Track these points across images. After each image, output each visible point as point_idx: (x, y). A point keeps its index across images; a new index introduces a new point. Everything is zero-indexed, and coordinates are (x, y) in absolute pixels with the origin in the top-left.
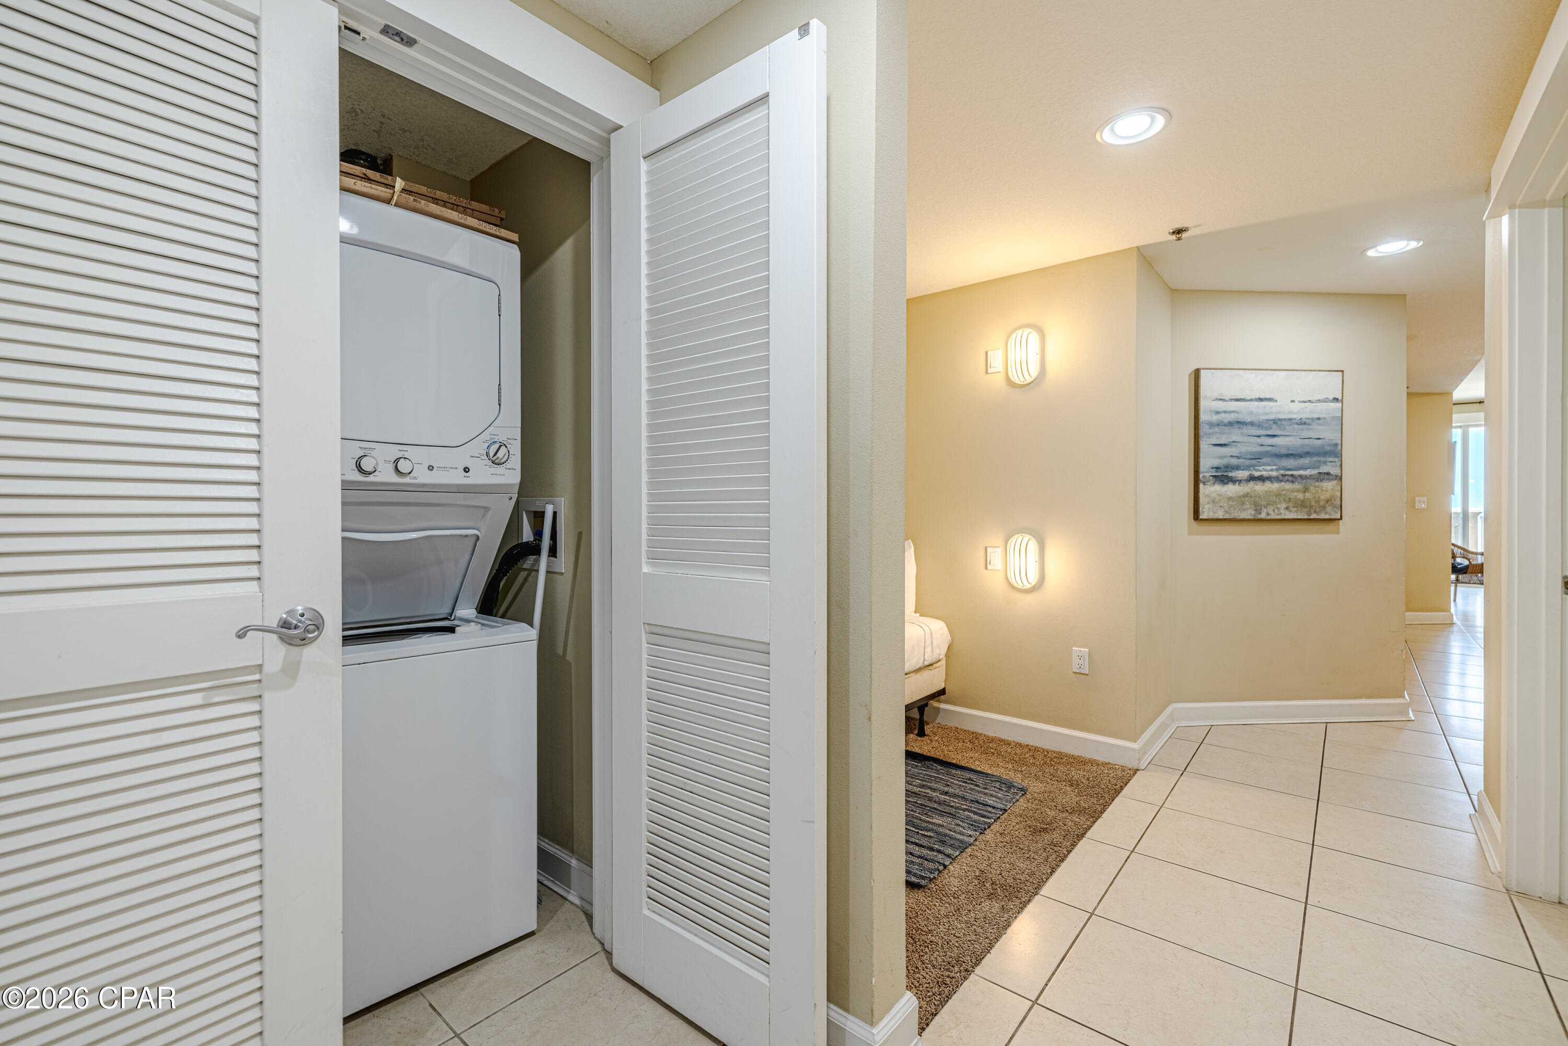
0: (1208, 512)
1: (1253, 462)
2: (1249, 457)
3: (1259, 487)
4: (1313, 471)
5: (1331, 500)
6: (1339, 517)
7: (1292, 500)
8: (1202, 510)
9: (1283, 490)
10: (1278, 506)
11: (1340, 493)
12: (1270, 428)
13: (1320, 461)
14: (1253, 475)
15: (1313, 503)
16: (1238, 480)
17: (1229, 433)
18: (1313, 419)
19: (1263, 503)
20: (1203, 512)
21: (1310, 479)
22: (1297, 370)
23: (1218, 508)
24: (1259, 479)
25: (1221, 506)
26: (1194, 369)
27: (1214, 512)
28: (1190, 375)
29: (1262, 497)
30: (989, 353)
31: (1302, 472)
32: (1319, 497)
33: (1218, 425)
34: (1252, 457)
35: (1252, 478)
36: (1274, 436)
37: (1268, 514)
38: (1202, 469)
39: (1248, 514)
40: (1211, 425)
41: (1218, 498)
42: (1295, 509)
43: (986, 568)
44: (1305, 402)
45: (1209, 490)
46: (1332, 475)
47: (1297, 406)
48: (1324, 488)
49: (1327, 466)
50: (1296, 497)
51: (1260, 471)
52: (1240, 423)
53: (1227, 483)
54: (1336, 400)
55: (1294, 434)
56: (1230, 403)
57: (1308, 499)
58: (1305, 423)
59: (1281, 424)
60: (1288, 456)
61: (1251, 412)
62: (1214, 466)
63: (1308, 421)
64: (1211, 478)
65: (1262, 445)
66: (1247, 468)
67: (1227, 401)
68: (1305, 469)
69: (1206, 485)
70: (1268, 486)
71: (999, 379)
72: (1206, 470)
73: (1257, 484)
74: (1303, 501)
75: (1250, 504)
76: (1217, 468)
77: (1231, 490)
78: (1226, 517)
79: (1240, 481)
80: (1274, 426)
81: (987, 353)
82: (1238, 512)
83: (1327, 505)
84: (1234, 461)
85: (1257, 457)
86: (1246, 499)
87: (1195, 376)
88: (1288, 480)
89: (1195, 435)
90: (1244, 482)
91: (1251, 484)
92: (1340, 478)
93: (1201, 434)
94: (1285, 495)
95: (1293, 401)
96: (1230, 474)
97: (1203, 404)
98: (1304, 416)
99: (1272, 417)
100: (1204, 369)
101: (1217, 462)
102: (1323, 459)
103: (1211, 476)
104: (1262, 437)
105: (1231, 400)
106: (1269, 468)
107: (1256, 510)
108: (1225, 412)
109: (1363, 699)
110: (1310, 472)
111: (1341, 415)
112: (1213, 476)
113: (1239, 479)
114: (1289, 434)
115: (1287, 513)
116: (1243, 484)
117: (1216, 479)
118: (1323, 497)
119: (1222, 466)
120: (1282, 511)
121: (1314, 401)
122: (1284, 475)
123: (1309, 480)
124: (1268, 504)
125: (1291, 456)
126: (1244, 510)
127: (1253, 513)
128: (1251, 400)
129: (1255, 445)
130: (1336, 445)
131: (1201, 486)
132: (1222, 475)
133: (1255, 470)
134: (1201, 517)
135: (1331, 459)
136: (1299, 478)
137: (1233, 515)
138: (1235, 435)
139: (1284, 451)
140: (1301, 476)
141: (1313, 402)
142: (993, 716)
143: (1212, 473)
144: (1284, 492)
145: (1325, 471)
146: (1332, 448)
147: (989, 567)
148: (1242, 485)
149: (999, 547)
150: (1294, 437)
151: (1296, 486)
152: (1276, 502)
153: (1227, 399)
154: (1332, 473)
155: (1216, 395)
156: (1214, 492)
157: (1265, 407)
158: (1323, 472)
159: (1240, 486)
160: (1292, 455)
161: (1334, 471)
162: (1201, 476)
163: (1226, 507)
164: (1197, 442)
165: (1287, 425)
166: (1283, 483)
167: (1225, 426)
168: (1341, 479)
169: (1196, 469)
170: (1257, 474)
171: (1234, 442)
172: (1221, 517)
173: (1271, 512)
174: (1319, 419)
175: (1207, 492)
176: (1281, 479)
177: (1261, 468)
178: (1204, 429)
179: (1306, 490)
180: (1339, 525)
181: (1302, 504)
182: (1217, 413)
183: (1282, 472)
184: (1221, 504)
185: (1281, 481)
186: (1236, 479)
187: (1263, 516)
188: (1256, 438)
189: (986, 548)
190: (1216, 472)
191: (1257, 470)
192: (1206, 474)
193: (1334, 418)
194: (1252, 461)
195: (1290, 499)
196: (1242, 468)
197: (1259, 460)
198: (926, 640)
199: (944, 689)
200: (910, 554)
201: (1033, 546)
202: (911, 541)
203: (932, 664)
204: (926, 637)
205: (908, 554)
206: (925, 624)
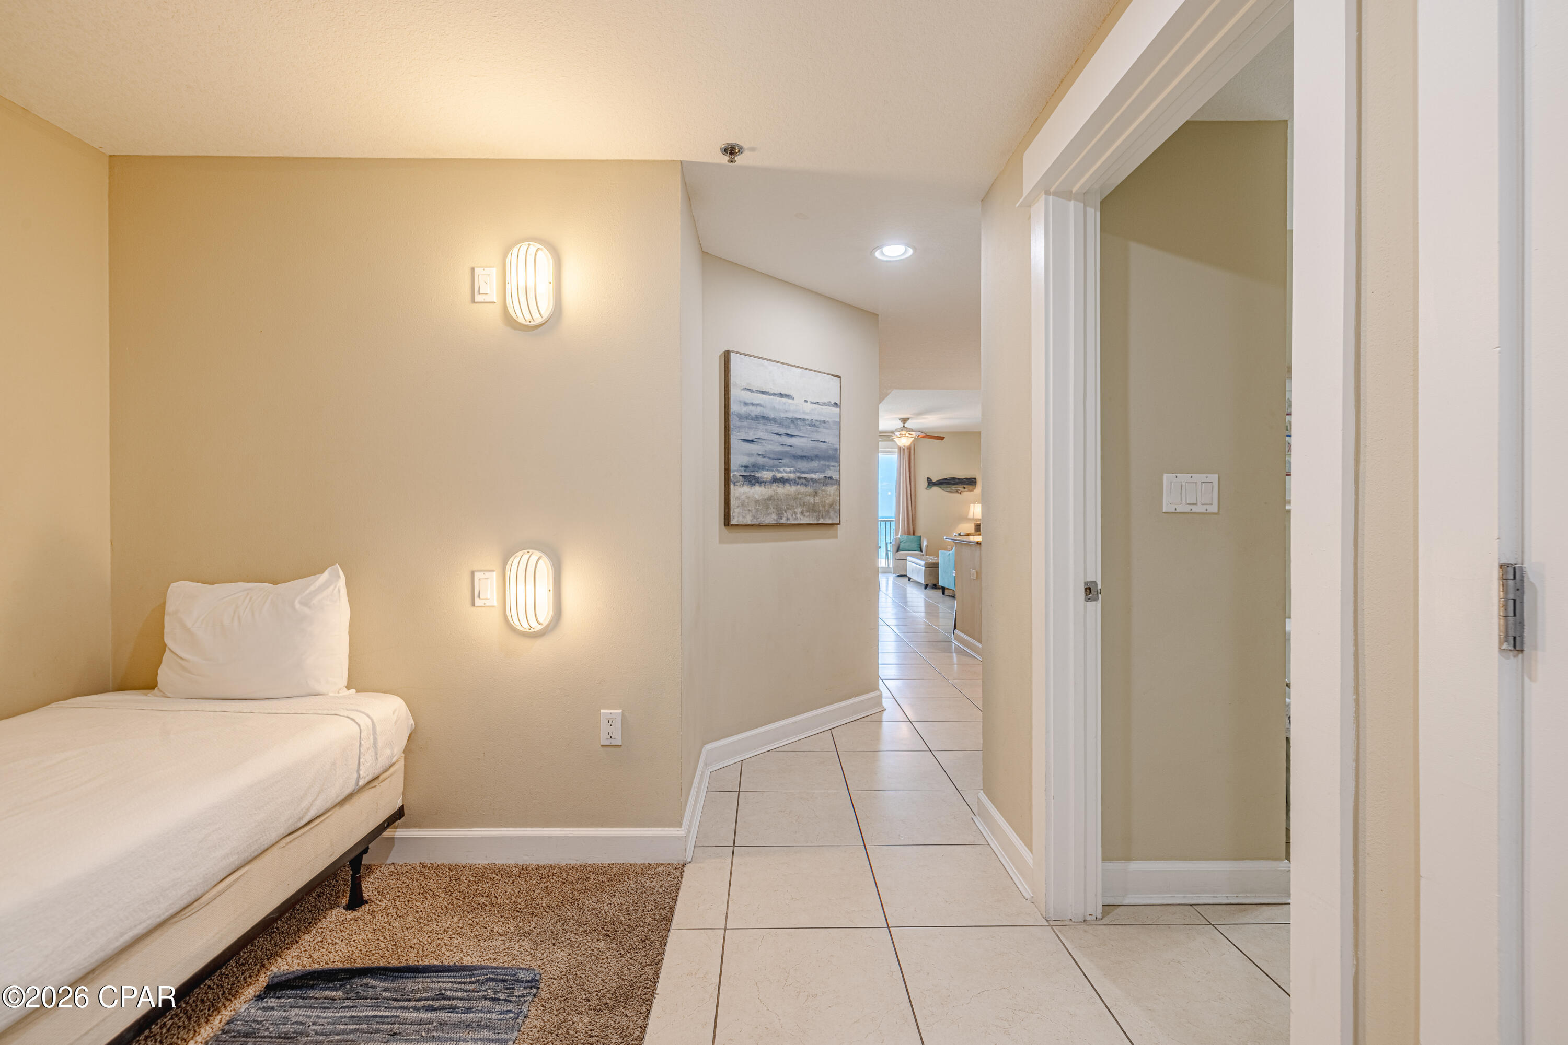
0: (738, 517)
1: (776, 462)
2: (772, 456)
3: (782, 490)
4: (821, 474)
5: (833, 504)
6: (838, 522)
7: (806, 504)
8: (733, 514)
9: (799, 494)
10: (796, 510)
11: (839, 498)
12: (789, 427)
13: (825, 465)
14: (776, 476)
15: (821, 508)
16: (763, 482)
17: (756, 428)
18: (820, 421)
19: (783, 506)
20: (733, 517)
21: (819, 483)
22: (809, 370)
23: (747, 512)
24: (781, 481)
25: (749, 510)
26: (724, 351)
27: (744, 517)
28: (720, 356)
29: (783, 500)
30: (477, 271)
31: (813, 476)
32: (825, 502)
33: (747, 418)
34: (775, 457)
35: (775, 480)
36: (792, 436)
37: (788, 519)
38: (733, 467)
39: (771, 519)
40: (741, 417)
41: (747, 501)
42: (808, 513)
43: (473, 604)
44: (815, 404)
45: (739, 491)
46: (833, 479)
47: (809, 407)
48: (828, 493)
49: (830, 470)
50: (808, 501)
51: (782, 472)
52: (765, 418)
53: (755, 485)
54: (836, 404)
55: (807, 435)
56: (756, 394)
57: (817, 503)
58: (814, 425)
59: (798, 424)
60: (803, 457)
61: (774, 407)
62: (743, 465)
63: (817, 423)
64: (741, 477)
65: (783, 444)
66: (771, 468)
67: (754, 392)
68: (815, 472)
69: (736, 486)
70: (790, 489)
71: (493, 314)
72: (736, 469)
73: (779, 487)
74: (814, 505)
75: (774, 508)
76: (746, 467)
77: (758, 491)
78: (753, 523)
79: (766, 482)
80: (792, 425)
81: (473, 270)
82: (763, 517)
83: (830, 509)
84: (760, 460)
85: (779, 457)
86: (770, 502)
87: (725, 359)
88: (802, 484)
89: (725, 427)
90: (768, 483)
91: (775, 485)
92: (838, 483)
93: (732, 426)
94: (800, 499)
95: (806, 401)
96: (757, 475)
97: (733, 392)
98: (815, 417)
99: (790, 415)
100: (734, 352)
101: (745, 460)
102: (827, 463)
103: (740, 475)
104: (783, 436)
105: (758, 391)
106: (788, 469)
107: (778, 515)
108: (752, 404)
109: (854, 698)
110: (819, 475)
111: (839, 420)
112: (742, 476)
113: (764, 480)
114: (803, 435)
115: (802, 518)
116: (768, 485)
117: (745, 479)
118: (827, 502)
119: (750, 466)
120: (798, 516)
121: (821, 404)
122: (799, 478)
123: (818, 484)
124: (787, 508)
125: (804, 458)
126: (769, 514)
127: (776, 517)
128: (774, 394)
129: (777, 444)
130: (836, 450)
131: (732, 486)
132: (750, 475)
133: (777, 471)
134: (732, 522)
135: (833, 464)
136: (810, 482)
137: (759, 520)
138: (760, 432)
139: (800, 453)
140: (812, 479)
141: (820, 405)
142: (483, 833)
143: (741, 472)
144: (800, 496)
145: (829, 476)
146: (834, 453)
147: (478, 602)
148: (766, 487)
149: (493, 571)
150: (807, 439)
151: (809, 490)
152: (794, 506)
153: (754, 389)
154: (834, 477)
155: (744, 384)
156: (744, 493)
157: (785, 404)
158: (828, 476)
159: (765, 488)
160: (805, 457)
161: (835, 476)
162: (732, 475)
163: (754, 511)
164: (727, 436)
165: (802, 425)
166: (799, 486)
167: (753, 420)
168: (840, 484)
169: (727, 467)
170: (779, 475)
171: (760, 438)
172: (749, 522)
173: (790, 517)
174: (824, 422)
175: (737, 495)
176: (797, 482)
177: (782, 469)
178: (734, 421)
179: (815, 494)
180: (837, 530)
181: (813, 509)
182: (746, 404)
183: (798, 474)
184: (750, 508)
185: (798, 484)
186: (762, 480)
187: (783, 521)
188: (778, 436)
189: (473, 573)
190: (745, 471)
191: (779, 472)
192: (736, 473)
193: (834, 422)
194: (774, 460)
195: (804, 503)
196: (767, 468)
197: (780, 461)
198: (362, 742)
199: (401, 809)
200: (337, 589)
201: (545, 567)
202: (340, 566)
203: (378, 777)
204: (362, 737)
205: (334, 590)
206: (360, 712)
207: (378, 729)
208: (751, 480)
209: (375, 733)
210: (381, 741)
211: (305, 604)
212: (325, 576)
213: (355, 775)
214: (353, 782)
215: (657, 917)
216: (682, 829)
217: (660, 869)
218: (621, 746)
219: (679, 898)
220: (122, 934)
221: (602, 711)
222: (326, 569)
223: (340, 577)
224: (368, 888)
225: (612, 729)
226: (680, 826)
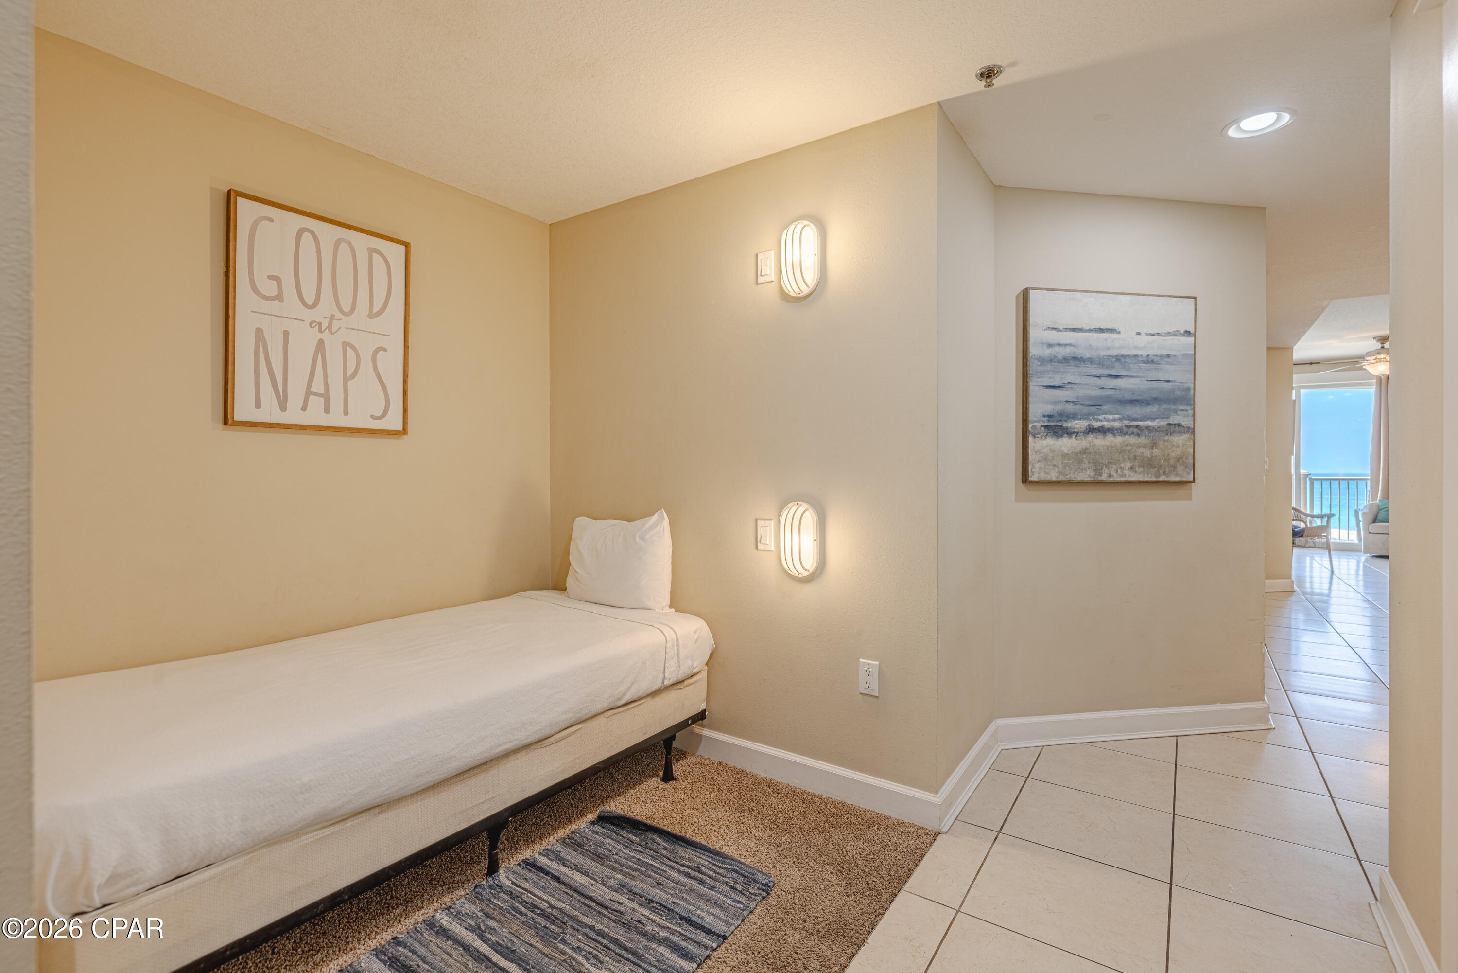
0: (1039, 473)
1: (1093, 409)
2: (1088, 402)
3: (1100, 442)
4: (1162, 421)
5: (1182, 458)
6: (1191, 480)
7: (1138, 458)
8: (1031, 470)
9: (1127, 446)
10: (1122, 465)
11: (1192, 450)
12: (1113, 367)
13: (1169, 410)
14: (1092, 425)
15: (1162, 462)
16: (1074, 433)
17: (1064, 372)
18: (1161, 356)
19: (1104, 461)
20: (1033, 473)
21: (1159, 432)
22: (1144, 295)
23: (1051, 467)
24: (1099, 431)
25: (1054, 465)
26: (1022, 289)
27: (1046, 473)
28: (1017, 297)
29: (1103, 453)
30: (760, 256)
31: (1149, 423)
32: (1168, 454)
33: (1051, 361)
34: (1091, 403)
35: (1091, 430)
36: (1117, 377)
37: (1110, 475)
38: (1032, 416)
39: (1086, 475)
40: (1042, 361)
41: (1051, 454)
42: (1142, 469)
43: (757, 548)
44: (1153, 335)
45: (1040, 445)
46: (1184, 427)
47: (1143, 340)
48: (1174, 443)
49: (1179, 415)
50: (1142, 453)
51: (1101, 421)
52: (1077, 360)
53: (1062, 436)
54: (1187, 333)
55: (1140, 375)
56: (1065, 333)
57: (1156, 456)
58: (1152, 362)
59: (1125, 362)
60: (1132, 402)
61: (1090, 345)
62: (1046, 414)
63: (1156, 359)
64: (1043, 429)
65: (1103, 388)
66: (1085, 417)
67: (1061, 331)
68: (1153, 419)
69: (1036, 438)
70: (1110, 440)
71: (771, 291)
72: (1036, 419)
73: (1097, 438)
74: (1150, 460)
75: (1089, 463)
76: (1050, 416)
77: (1066, 444)
78: (1060, 479)
79: (1077, 433)
80: (1117, 364)
81: (757, 255)
82: (1074, 473)
83: (1178, 464)
84: (1070, 408)
85: (1097, 403)
86: (1084, 456)
87: (1023, 298)
88: (1133, 433)
89: (1023, 373)
90: (1081, 434)
91: (1090, 437)
92: (1192, 431)
93: (1031, 372)
94: (1129, 451)
95: (1138, 334)
96: (1065, 425)
97: (1033, 334)
98: (1151, 352)
99: (1114, 352)
100: (1034, 289)
101: (1049, 409)
102: (1173, 407)
103: (1042, 426)
104: (1103, 378)
105: (1066, 329)
106: (1111, 417)
107: (1096, 470)
108: (1059, 345)
109: (1218, 704)
110: (1159, 422)
111: (1193, 352)
112: (1045, 427)
113: (1076, 430)
114: (1134, 375)
115: (1132, 474)
116: (1081, 436)
117: (1048, 430)
118: (1173, 455)
119: (1055, 414)
120: (1127, 472)
121: (1163, 334)
122: (1128, 427)
123: (1157, 433)
124: (1109, 463)
125: (1136, 403)
126: (1082, 470)
127: (1092, 474)
128: (1090, 331)
129: (1095, 388)
130: (1188, 389)
131: (1031, 439)
132: (1056, 426)
133: (1094, 419)
134: (1031, 479)
135: (1182, 407)
136: (1145, 430)
137: (1069, 476)
138: (1071, 375)
139: (1128, 396)
140: (1148, 428)
141: (1161, 336)
142: (763, 749)
143: (1044, 422)
144: (1129, 448)
145: (1176, 422)
146: (1184, 393)
147: (760, 547)
148: (1079, 438)
149: (772, 520)
150: (1140, 379)
151: (1142, 440)
152: (1119, 460)
153: (1061, 328)
154: (1183, 424)
155: (1048, 323)
156: (1047, 446)
157: (1106, 340)
158: (1173, 423)
159: (1077, 439)
160: (1137, 401)
161: (1186, 422)
162: (1030, 426)
163: (1060, 466)
164: (1025, 383)
165: (1132, 363)
166: (1127, 437)
167: (1059, 362)
168: (1194, 432)
169: (1025, 418)
170: (1097, 424)
171: (1069, 383)
172: (1054, 479)
173: (1113, 473)
174: (1168, 356)
175: (1037, 448)
176: (1125, 432)
177: (1101, 417)
178: (1033, 366)
179: (1154, 445)
180: (1191, 489)
181: (1149, 464)
182: (1050, 345)
183: (1126, 422)
184: (1055, 463)
185: (1125, 434)
186: (1072, 431)
187: (1104, 477)
188: (1095, 378)
189: (756, 520)
190: (1049, 421)
191: (1097, 420)
192: (1036, 424)
193: (1185, 356)
194: (1091, 407)
195: (1135, 457)
196: (1080, 417)
197: (1100, 407)
198: (667, 650)
199: (704, 711)
200: (662, 528)
201: (810, 518)
202: (665, 512)
203: (683, 681)
204: (667, 646)
205: (660, 529)
206: (669, 626)
207: (681, 642)
208: (1056, 430)
209: (678, 645)
210: (682, 654)
211: (642, 538)
212: (655, 517)
213: (662, 676)
214: (660, 681)
215: (892, 873)
216: (938, 796)
217: (911, 830)
218: (877, 697)
219: (921, 864)
220: (499, 746)
221: (860, 660)
222: (655, 513)
223: (664, 519)
224: (677, 769)
225: (869, 679)
226: (936, 792)
